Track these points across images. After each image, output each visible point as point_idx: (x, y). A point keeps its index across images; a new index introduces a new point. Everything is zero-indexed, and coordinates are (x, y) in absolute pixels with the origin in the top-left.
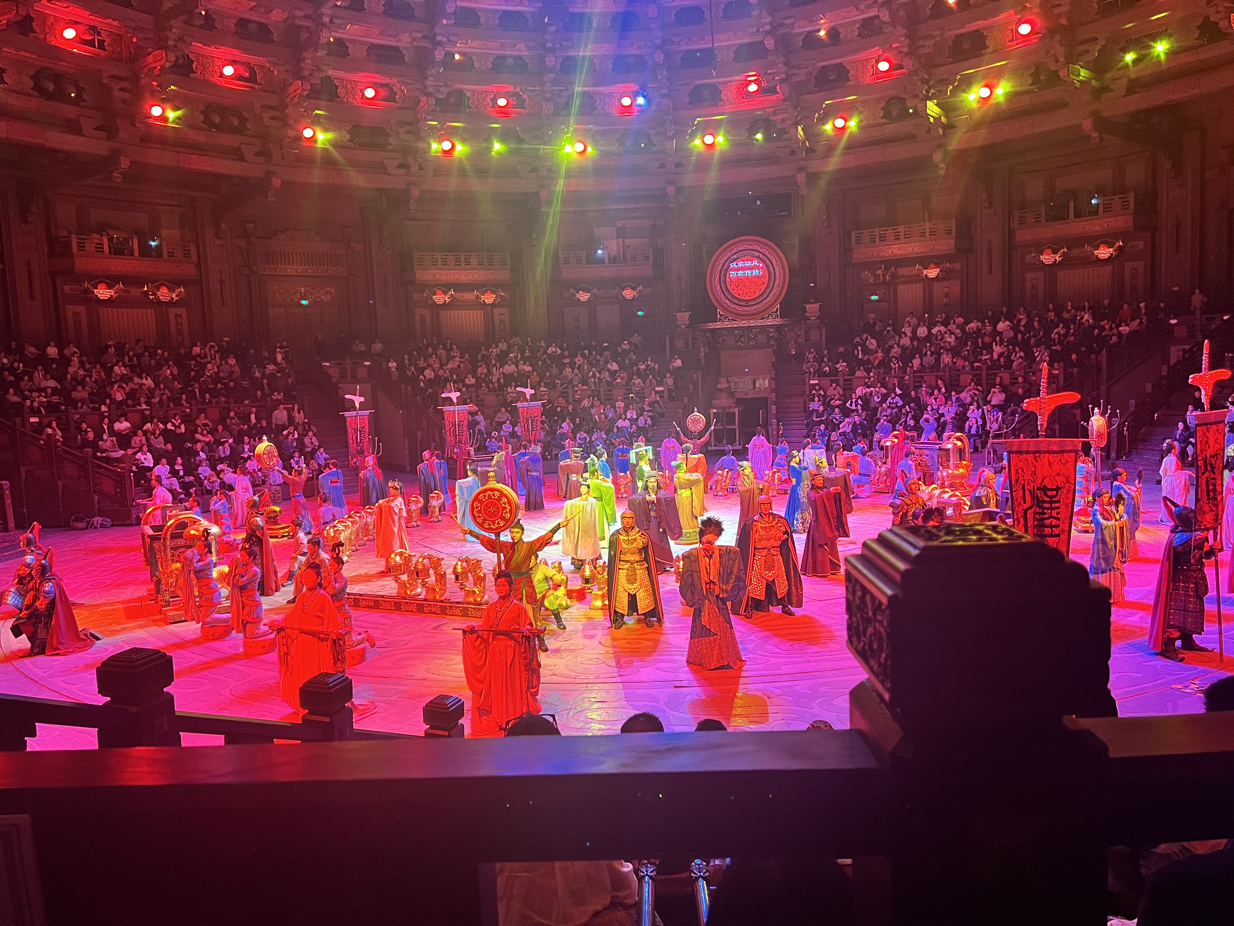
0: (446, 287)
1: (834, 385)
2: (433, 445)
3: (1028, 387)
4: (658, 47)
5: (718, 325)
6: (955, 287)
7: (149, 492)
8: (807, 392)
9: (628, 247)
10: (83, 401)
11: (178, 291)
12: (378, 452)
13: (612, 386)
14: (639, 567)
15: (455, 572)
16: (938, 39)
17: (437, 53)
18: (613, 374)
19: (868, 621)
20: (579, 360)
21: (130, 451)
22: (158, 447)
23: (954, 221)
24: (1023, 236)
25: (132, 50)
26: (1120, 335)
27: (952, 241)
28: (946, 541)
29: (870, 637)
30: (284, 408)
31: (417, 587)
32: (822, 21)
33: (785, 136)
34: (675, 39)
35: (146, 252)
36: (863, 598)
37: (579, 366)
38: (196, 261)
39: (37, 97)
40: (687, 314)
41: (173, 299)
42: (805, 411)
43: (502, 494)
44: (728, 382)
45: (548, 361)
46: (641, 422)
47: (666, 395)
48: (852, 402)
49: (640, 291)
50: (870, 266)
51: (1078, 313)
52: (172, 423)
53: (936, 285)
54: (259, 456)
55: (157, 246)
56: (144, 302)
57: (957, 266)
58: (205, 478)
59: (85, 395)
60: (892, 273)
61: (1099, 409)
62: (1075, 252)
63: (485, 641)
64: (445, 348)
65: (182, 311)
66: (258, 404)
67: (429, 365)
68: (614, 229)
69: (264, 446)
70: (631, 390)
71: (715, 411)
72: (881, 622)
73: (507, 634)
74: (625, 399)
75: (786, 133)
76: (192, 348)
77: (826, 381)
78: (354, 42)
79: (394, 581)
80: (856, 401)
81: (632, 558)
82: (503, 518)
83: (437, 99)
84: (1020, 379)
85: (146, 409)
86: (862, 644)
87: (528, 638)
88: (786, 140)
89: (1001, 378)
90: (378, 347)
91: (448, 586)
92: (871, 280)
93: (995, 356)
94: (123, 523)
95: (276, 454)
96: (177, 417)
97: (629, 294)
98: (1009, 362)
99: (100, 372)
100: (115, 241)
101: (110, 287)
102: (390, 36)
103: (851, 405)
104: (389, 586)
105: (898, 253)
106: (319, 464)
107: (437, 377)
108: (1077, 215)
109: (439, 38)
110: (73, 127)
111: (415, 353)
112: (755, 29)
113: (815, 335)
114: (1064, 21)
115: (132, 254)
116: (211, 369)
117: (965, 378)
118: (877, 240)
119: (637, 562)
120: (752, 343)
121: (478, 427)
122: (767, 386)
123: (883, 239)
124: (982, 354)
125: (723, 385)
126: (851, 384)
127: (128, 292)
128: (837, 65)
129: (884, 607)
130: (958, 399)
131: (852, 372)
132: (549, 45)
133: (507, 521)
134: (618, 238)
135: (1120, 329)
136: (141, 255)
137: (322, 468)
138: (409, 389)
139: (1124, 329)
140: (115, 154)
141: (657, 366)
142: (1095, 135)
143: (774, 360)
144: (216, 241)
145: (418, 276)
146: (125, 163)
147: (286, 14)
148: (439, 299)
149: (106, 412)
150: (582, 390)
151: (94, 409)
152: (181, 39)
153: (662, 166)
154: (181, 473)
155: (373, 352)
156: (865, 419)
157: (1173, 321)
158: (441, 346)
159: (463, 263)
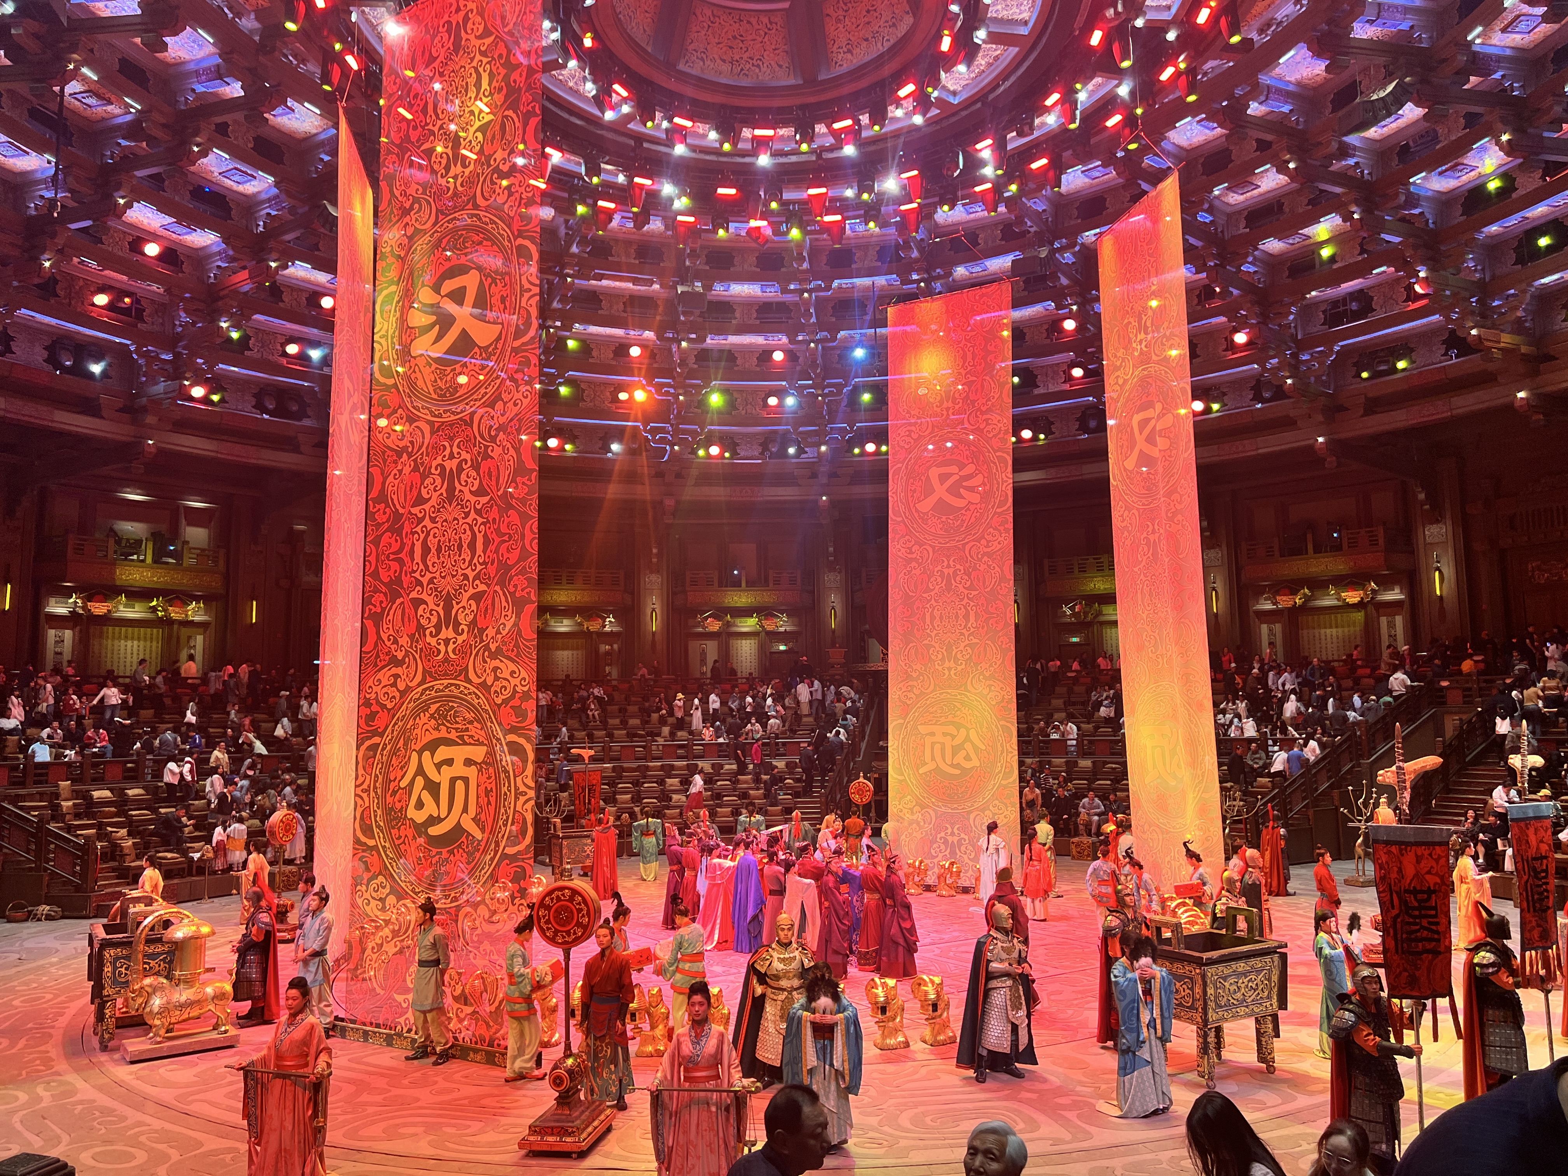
5: (880, 666)
14: (797, 998)
38: (225, 570)
40: (843, 651)
60: (1095, 611)
68: (753, 546)
94: (75, 914)
100: (123, 544)
105: (1102, 587)
108: (1317, 550)
118: (1076, 570)
123: (1083, 569)
126: (1047, 748)
128: (1022, 369)
142: (1332, 458)
144: (253, 547)
153: (814, 476)
157: (1445, 684)
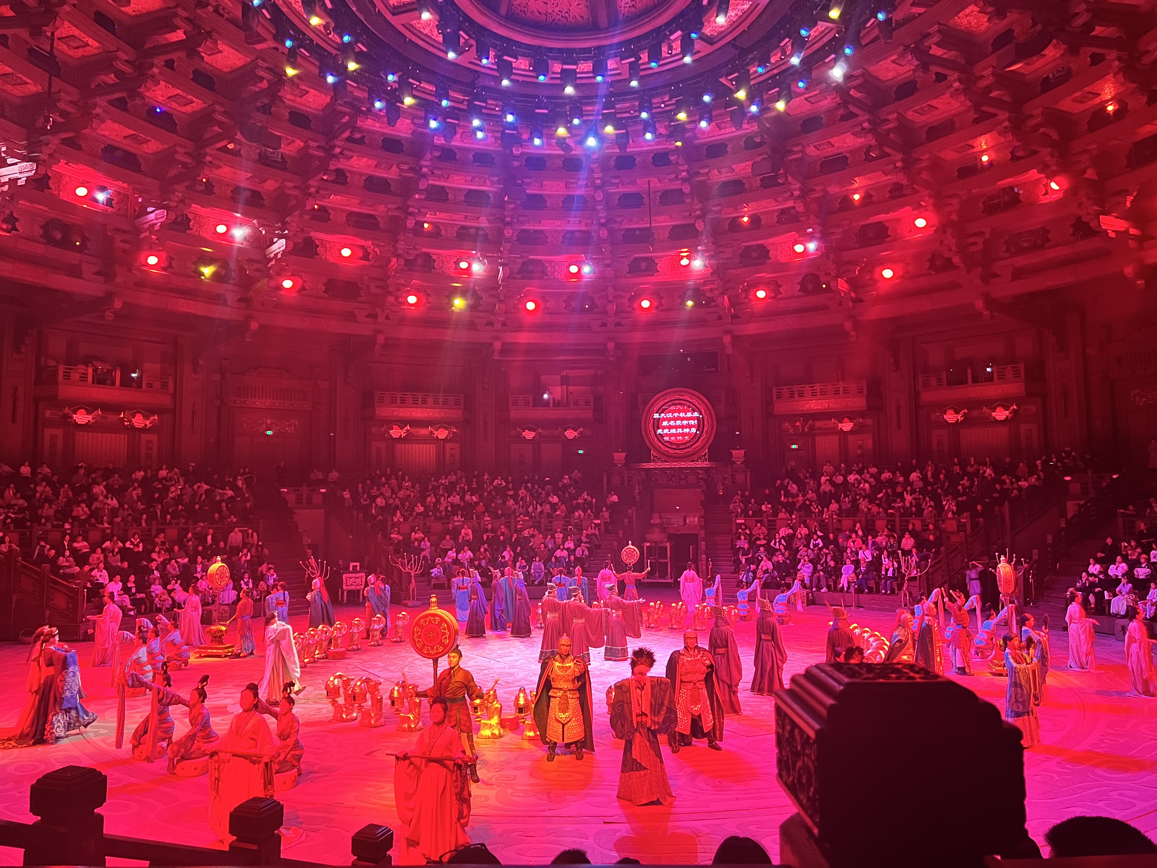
0: (402, 423)
1: (759, 525)
2: (379, 570)
3: (938, 534)
4: (602, 225)
5: (651, 465)
6: (868, 441)
7: (99, 609)
8: (734, 530)
9: (571, 393)
10: (48, 519)
11: (151, 418)
12: (325, 576)
13: (553, 518)
14: (571, 696)
15: (391, 697)
16: (846, 228)
17: (408, 222)
18: (554, 507)
19: (797, 755)
20: (522, 492)
21: (87, 568)
22: (114, 564)
23: (865, 383)
24: (926, 397)
25: (137, 209)
26: (1020, 488)
27: (864, 399)
28: (867, 678)
29: (799, 771)
30: (240, 531)
31: (353, 712)
32: (746, 209)
33: (713, 304)
34: (618, 219)
35: (126, 382)
36: (792, 732)
37: (522, 498)
38: (173, 392)
39: (45, 244)
40: (624, 454)
41: (146, 425)
42: (732, 548)
43: (443, 620)
44: (661, 518)
45: (494, 493)
46: (579, 552)
47: (602, 527)
48: (775, 542)
49: (581, 432)
50: (792, 418)
51: (981, 467)
52: (131, 542)
53: (850, 437)
54: (212, 575)
55: (138, 377)
56: (119, 427)
57: (869, 421)
58: (157, 596)
59: (51, 512)
60: (810, 425)
61: (1005, 556)
62: (975, 413)
63: (417, 768)
64: (397, 478)
65: (154, 437)
66: (216, 526)
67: (382, 494)
68: (559, 377)
69: (216, 566)
70: (570, 522)
71: (648, 544)
72: (809, 756)
73: (440, 761)
74: (564, 530)
75: (714, 301)
76: (158, 472)
77: (751, 522)
78: (335, 209)
79: (330, 705)
80: (780, 541)
81: (565, 686)
82: (442, 644)
83: (406, 260)
84: (931, 527)
85: (108, 528)
86: (791, 778)
87: (459, 767)
88: (714, 306)
89: (913, 525)
90: (334, 475)
91: (384, 711)
92: (791, 431)
93: (907, 504)
95: (228, 575)
96: (136, 536)
97: (570, 434)
98: (920, 512)
99: (67, 491)
100: (99, 372)
101: (89, 413)
102: (369, 206)
103: (775, 544)
104: (325, 710)
105: (815, 408)
106: (268, 586)
107: (388, 505)
108: (975, 380)
109: (411, 209)
110: (75, 272)
111: (368, 482)
112: (688, 213)
113: (740, 478)
114: (954, 217)
115: (113, 383)
116: (174, 492)
117: (880, 524)
118: (796, 395)
119: (570, 690)
120: (683, 483)
121: (423, 553)
122: (696, 523)
123: (801, 395)
124: (895, 501)
125: (656, 521)
126: (775, 525)
127: (106, 418)
128: (758, 245)
129: (811, 741)
130: (874, 543)
131: (775, 514)
132: (508, 219)
133: (445, 646)
134: (562, 385)
135: (1020, 483)
136: (122, 385)
137: (270, 589)
138: (361, 515)
139: (1023, 484)
140: (109, 296)
141: (594, 500)
142: (987, 312)
143: (703, 499)
144: (193, 375)
145: (377, 412)
146: (118, 304)
147: (278, 185)
148: (396, 433)
149: (68, 529)
150: (524, 521)
151: (58, 526)
152: (182, 201)
153: (604, 325)
154: (134, 590)
155: (329, 480)
156: (787, 558)
157: (1068, 478)
158: (393, 477)
159: (420, 402)
